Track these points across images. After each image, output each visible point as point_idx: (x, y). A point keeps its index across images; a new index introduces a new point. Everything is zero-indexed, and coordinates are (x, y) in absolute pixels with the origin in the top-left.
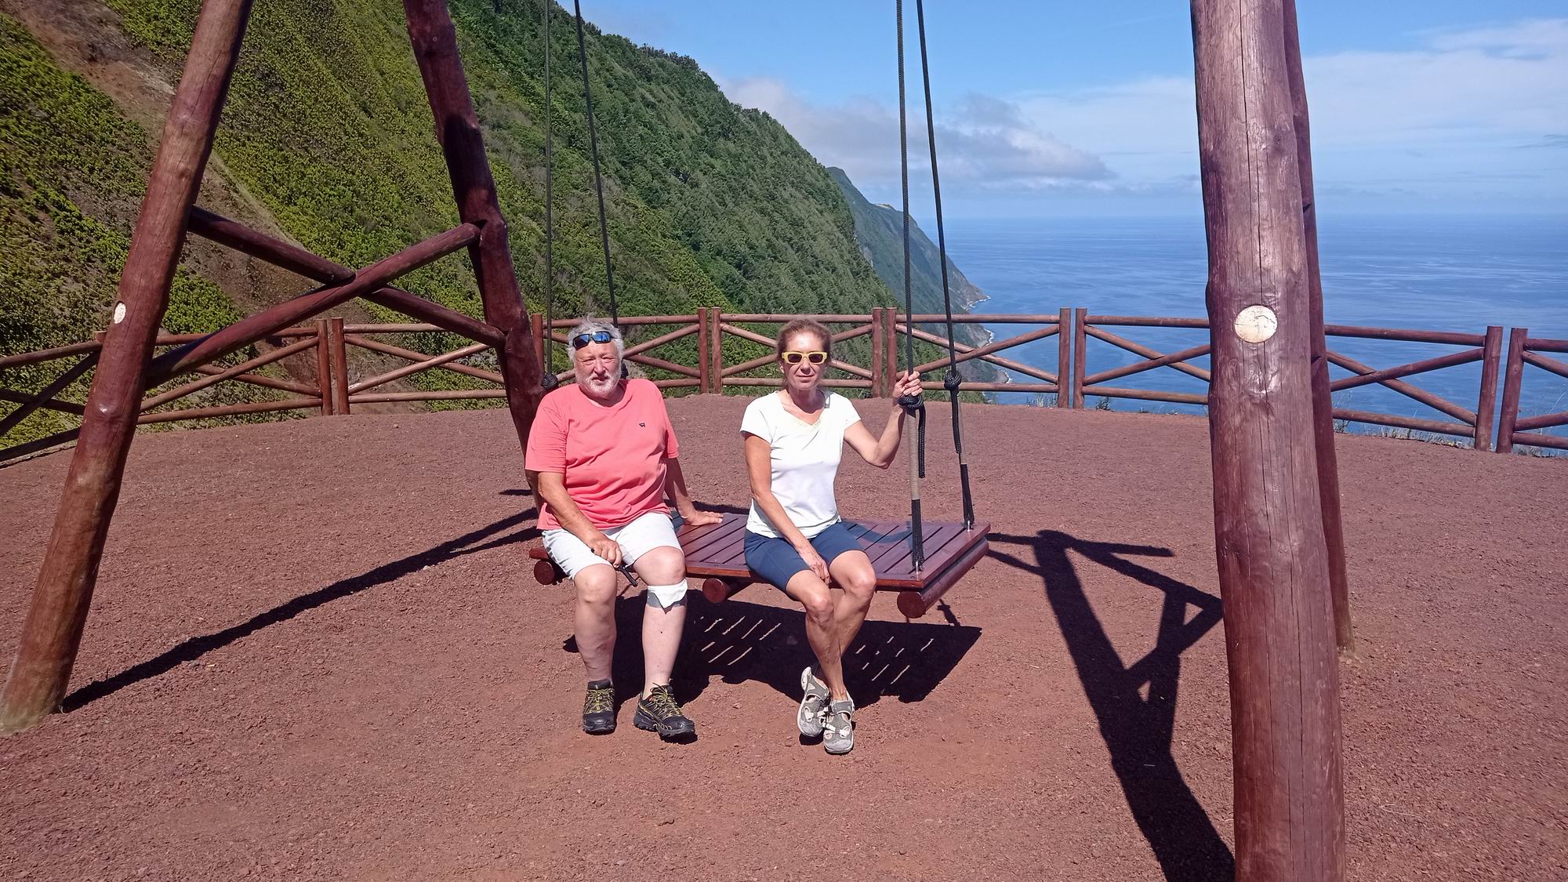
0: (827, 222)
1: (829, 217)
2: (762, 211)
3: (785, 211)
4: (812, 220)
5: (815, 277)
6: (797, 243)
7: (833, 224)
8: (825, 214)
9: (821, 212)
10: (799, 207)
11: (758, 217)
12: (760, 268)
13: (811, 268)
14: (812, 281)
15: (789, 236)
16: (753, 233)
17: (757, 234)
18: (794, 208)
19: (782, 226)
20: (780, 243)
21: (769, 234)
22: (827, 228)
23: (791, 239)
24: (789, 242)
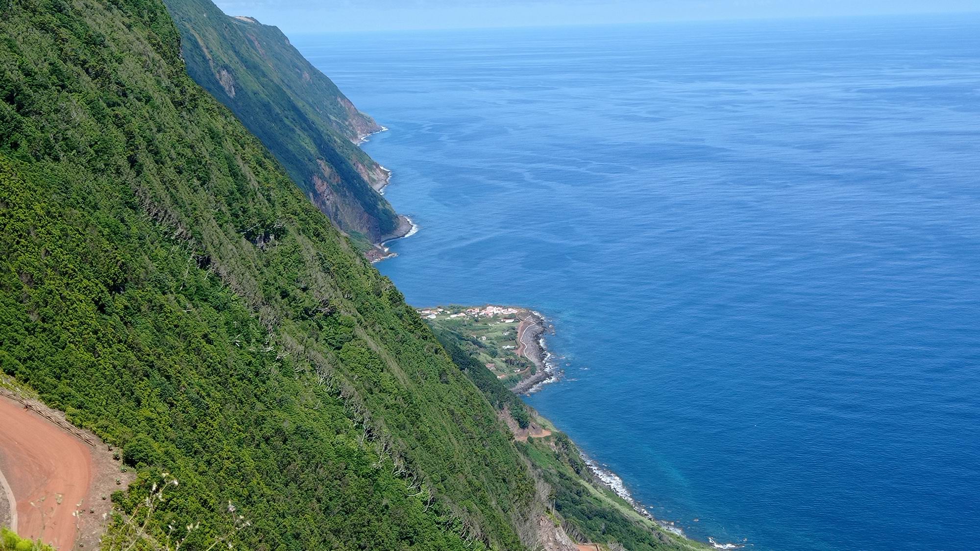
0: (138, 39)
1: (141, 32)
2: (43, 27)
3: (76, 25)
4: (115, 36)
5: (121, 111)
6: (94, 67)
7: (146, 42)
8: (134, 29)
9: (129, 27)
10: (98, 21)
11: (37, 34)
12: (41, 99)
13: (115, 99)
14: (116, 116)
15: (82, 57)
16: (30, 57)
17: (35, 56)
18: (89, 22)
19: (74, 46)
20: (68, 68)
21: (53, 56)
22: (137, 47)
23: (85, 62)
24: (82, 67)
